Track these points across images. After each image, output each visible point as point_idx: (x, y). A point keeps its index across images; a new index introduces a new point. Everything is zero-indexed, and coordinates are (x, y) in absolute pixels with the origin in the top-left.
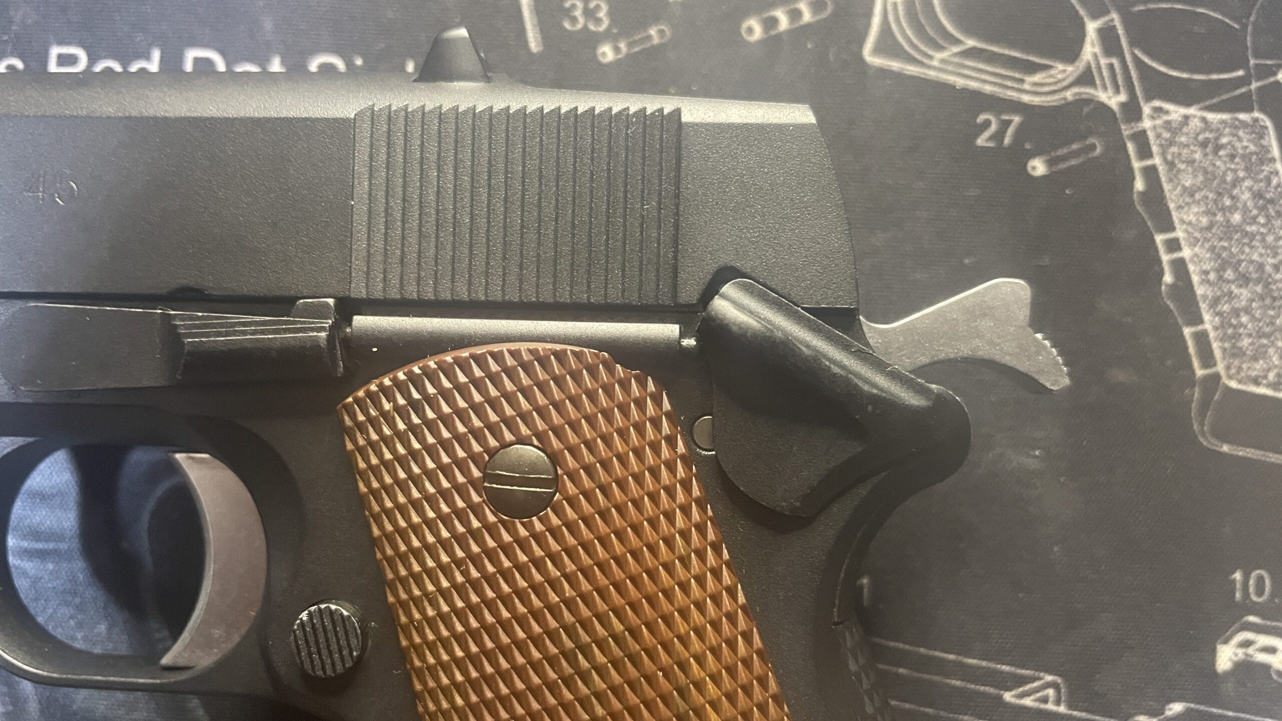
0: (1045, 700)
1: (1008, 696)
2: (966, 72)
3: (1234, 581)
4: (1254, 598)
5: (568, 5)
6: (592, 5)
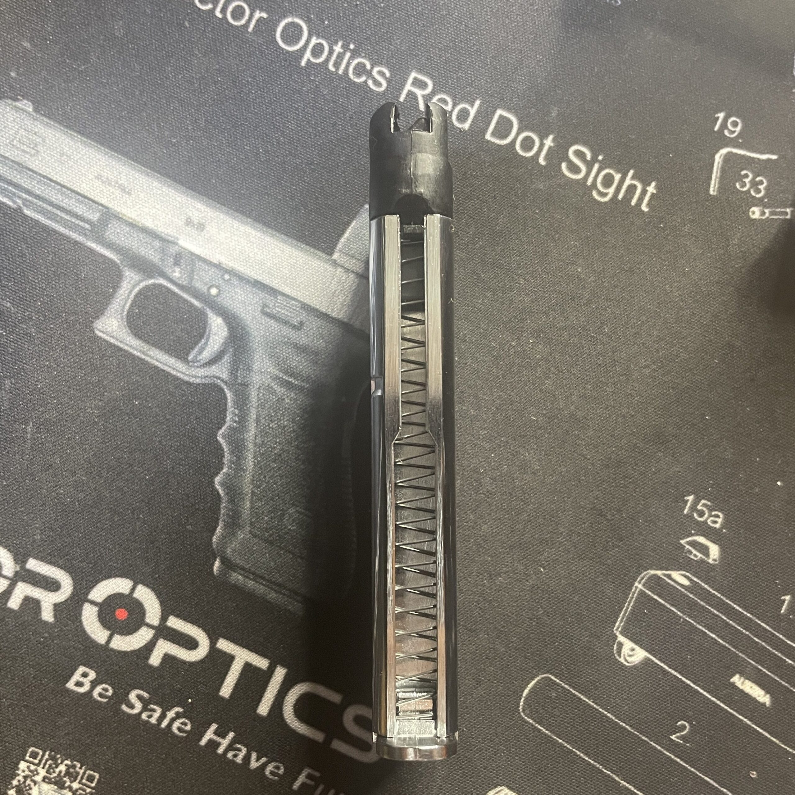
5: (743, 173)
6: (758, 179)
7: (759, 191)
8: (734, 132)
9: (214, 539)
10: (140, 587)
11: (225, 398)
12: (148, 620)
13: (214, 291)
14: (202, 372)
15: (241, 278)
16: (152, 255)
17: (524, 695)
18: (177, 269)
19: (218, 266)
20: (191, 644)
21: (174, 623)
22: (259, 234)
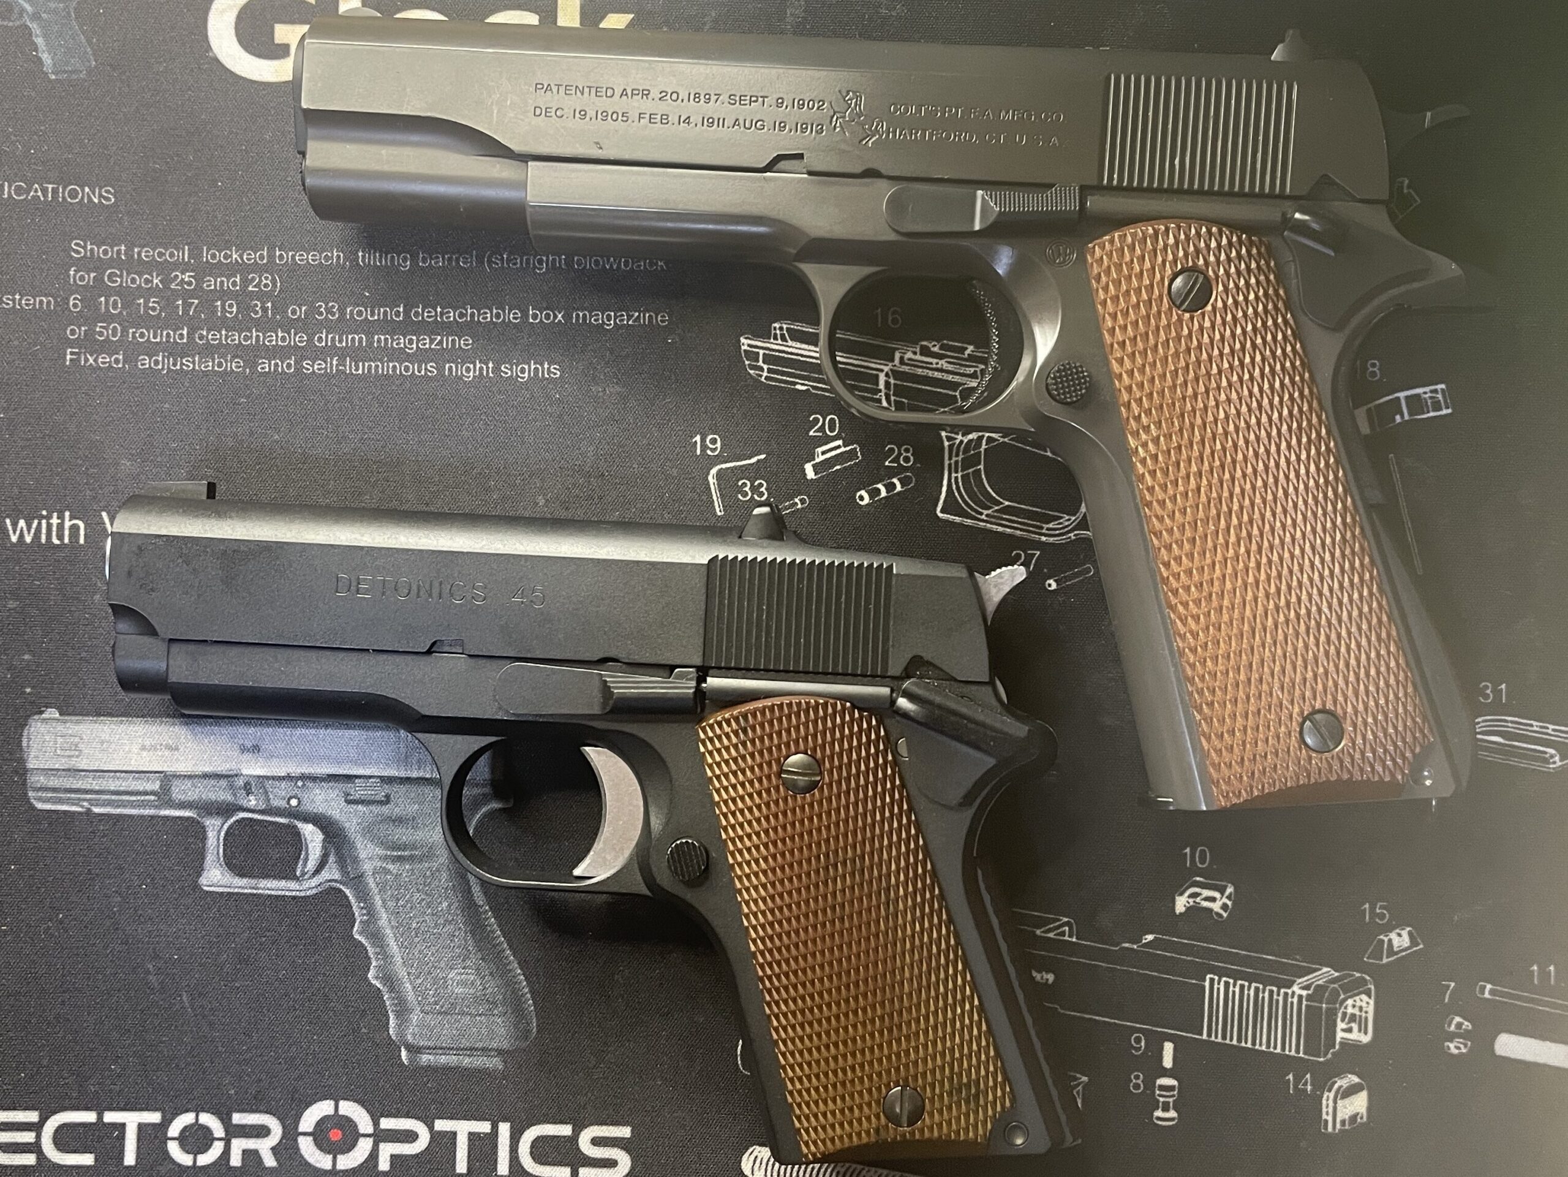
0: (1063, 934)
1: (1038, 932)
2: (1004, 522)
3: (1186, 854)
4: (1200, 866)
5: (740, 483)
6: (756, 483)
7: (761, 494)
8: (716, 448)
9: (391, 1033)
10: (342, 1103)
11: (346, 897)
12: (362, 1131)
13: (294, 802)
14: (314, 882)
15: (314, 778)
16: (225, 796)
17: (739, 1053)
18: (251, 798)
19: (288, 778)
20: (410, 1137)
21: (386, 1123)
22: (313, 731)
